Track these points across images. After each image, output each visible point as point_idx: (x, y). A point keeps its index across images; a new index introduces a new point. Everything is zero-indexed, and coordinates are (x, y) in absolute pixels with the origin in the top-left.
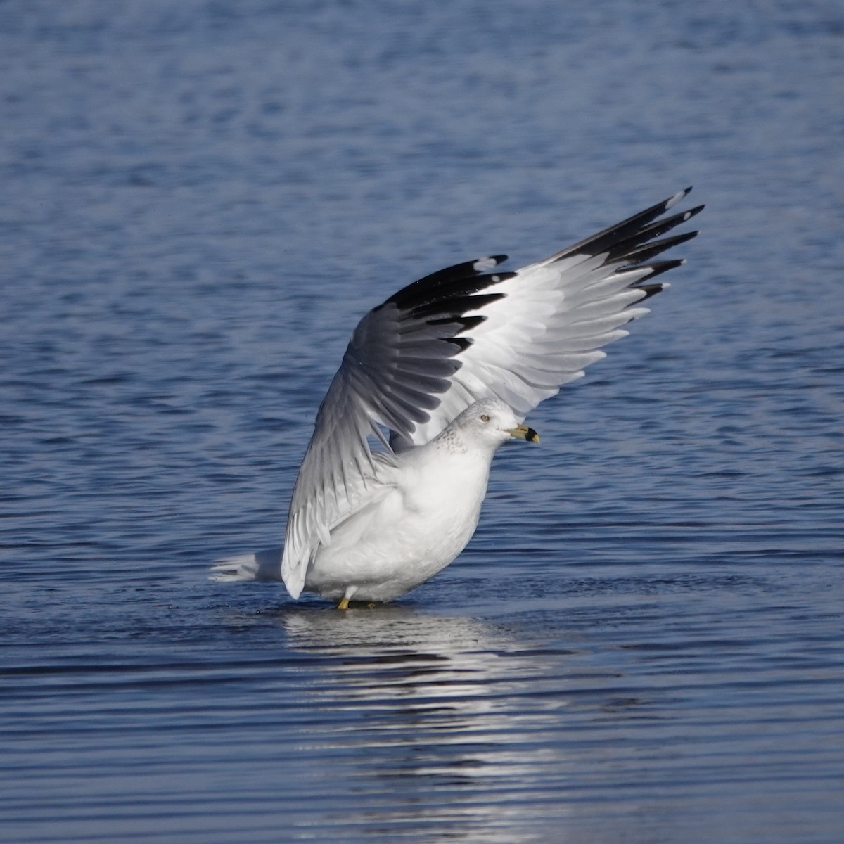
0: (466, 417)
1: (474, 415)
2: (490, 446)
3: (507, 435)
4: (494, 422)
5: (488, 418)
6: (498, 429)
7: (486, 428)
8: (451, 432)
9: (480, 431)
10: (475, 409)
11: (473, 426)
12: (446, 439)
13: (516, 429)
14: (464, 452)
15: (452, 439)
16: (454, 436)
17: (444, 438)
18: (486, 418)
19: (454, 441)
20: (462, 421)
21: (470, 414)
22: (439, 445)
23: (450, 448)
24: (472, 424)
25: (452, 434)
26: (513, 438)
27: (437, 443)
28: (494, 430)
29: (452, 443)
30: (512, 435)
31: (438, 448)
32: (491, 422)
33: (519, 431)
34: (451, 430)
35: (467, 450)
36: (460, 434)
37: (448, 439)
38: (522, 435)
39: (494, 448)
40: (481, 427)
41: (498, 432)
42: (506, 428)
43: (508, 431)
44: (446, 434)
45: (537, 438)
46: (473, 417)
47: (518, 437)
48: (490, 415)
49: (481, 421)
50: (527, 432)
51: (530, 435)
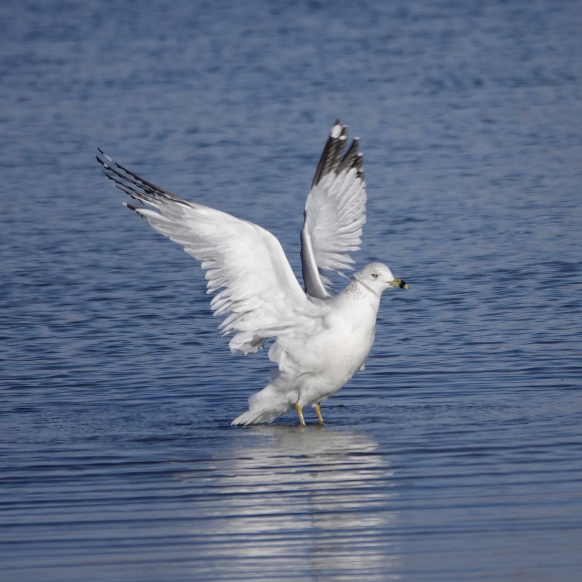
0: (362, 274)
1: (367, 273)
3: (388, 285)
4: (380, 278)
5: (377, 276)
6: (383, 282)
7: (375, 281)
8: (354, 286)
9: (371, 283)
10: (368, 269)
12: (352, 290)
13: (394, 281)
15: (356, 290)
16: (356, 288)
17: (351, 290)
18: (375, 276)
19: (357, 291)
21: (365, 272)
23: (355, 296)
25: (355, 287)
26: (392, 287)
27: (347, 294)
28: (380, 283)
29: (356, 293)
30: (391, 285)
31: (348, 298)
32: (378, 278)
33: (396, 282)
34: (353, 284)
36: (360, 287)
37: (353, 291)
38: (397, 285)
40: (372, 281)
43: (388, 282)
44: (351, 287)
45: (406, 286)
46: (367, 275)
47: (395, 286)
48: (377, 274)
49: (372, 277)
50: (400, 282)
51: (402, 285)
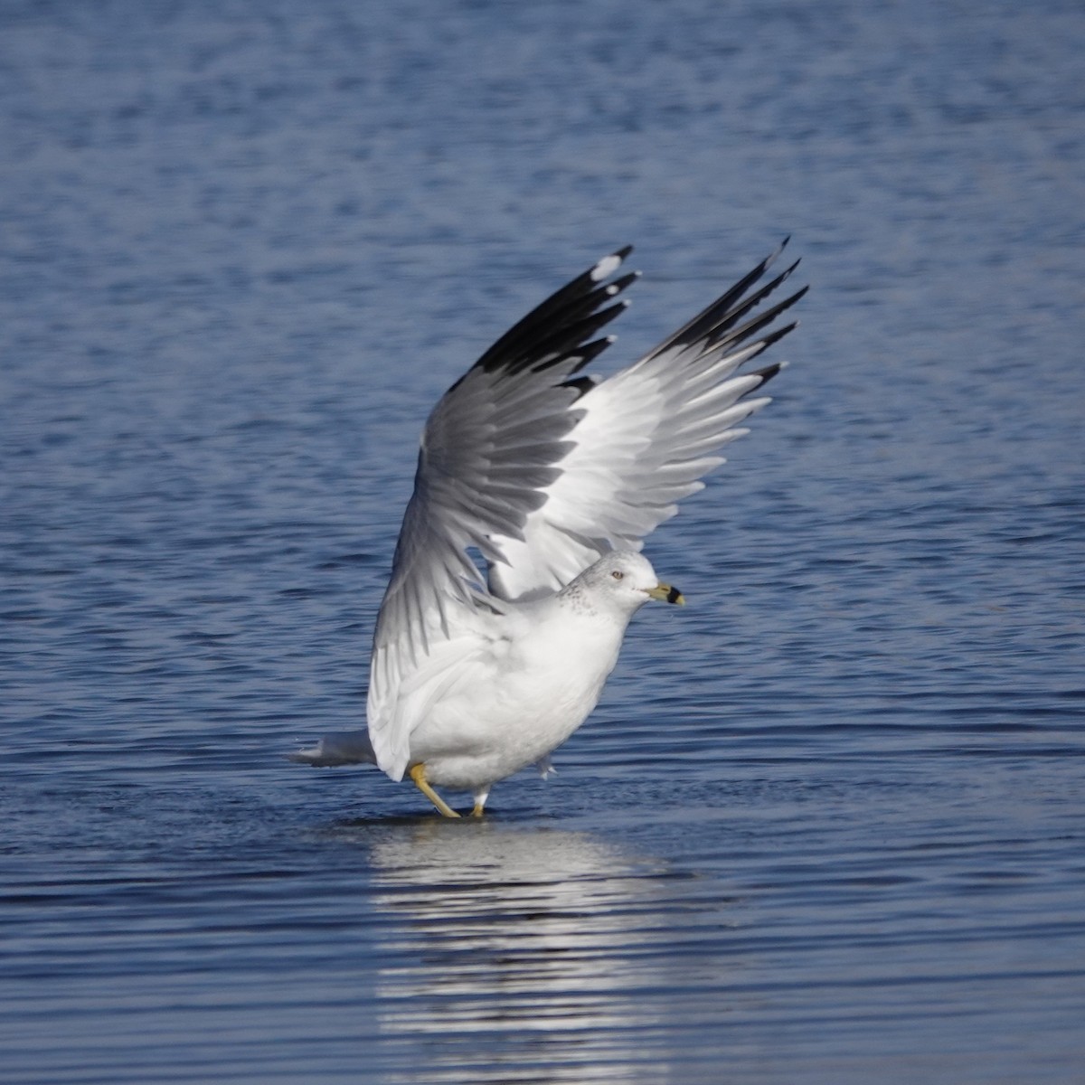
0: (594, 573)
1: (604, 571)
2: (623, 610)
3: (645, 596)
4: (628, 580)
5: (622, 576)
6: (633, 589)
7: (618, 587)
8: (576, 590)
9: (611, 590)
10: (606, 563)
11: (603, 584)
13: (656, 589)
14: (593, 614)
15: (578, 597)
16: (579, 594)
17: (569, 595)
18: (619, 575)
19: (581, 600)
20: (590, 577)
21: (600, 569)
22: (562, 602)
23: (577, 607)
24: (602, 582)
25: (577, 592)
26: (653, 600)
27: (561, 600)
28: (629, 590)
29: (578, 603)
30: (651, 596)
31: (562, 606)
32: (625, 579)
33: (660, 591)
34: (576, 587)
35: (596, 613)
36: (588, 594)
37: (573, 598)
38: (663, 596)
39: (629, 611)
40: (613, 586)
41: (634, 592)
42: (643, 588)
43: (646, 591)
44: (570, 591)
45: (681, 599)
46: (603, 574)
47: (658, 599)
48: (624, 571)
49: (613, 579)
50: (669, 592)
51: (674, 595)
